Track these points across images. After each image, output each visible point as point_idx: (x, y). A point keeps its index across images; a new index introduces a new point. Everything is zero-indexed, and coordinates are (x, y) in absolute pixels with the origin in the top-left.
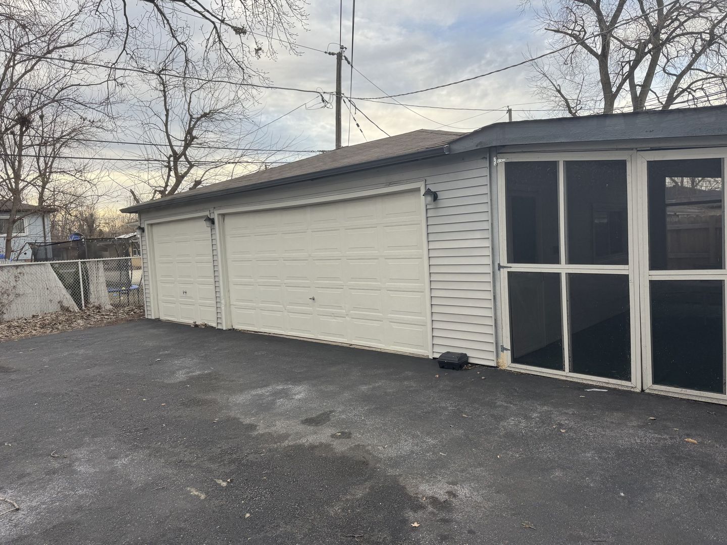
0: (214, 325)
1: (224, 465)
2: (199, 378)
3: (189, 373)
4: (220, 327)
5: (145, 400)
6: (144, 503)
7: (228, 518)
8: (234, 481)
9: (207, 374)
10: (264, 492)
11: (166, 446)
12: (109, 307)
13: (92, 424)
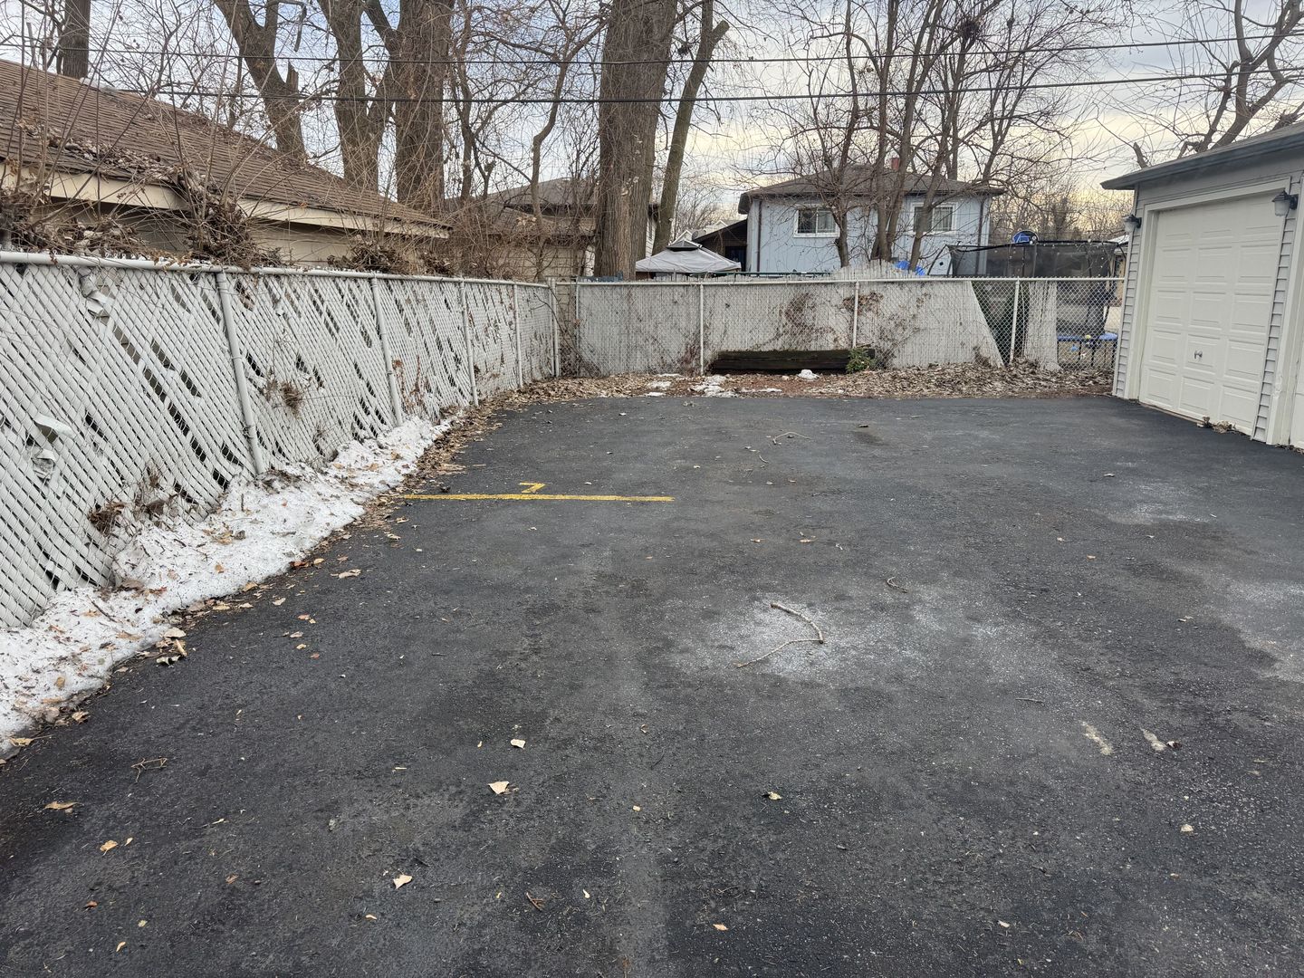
0: (1248, 431)
1: (1173, 709)
2: (1178, 526)
3: (1161, 512)
4: (1259, 437)
5: (1060, 539)
6: (998, 714)
7: (1143, 813)
8: (1183, 750)
9: (1198, 524)
10: (1244, 800)
11: (1070, 633)
12: (1054, 366)
13: (961, 554)
